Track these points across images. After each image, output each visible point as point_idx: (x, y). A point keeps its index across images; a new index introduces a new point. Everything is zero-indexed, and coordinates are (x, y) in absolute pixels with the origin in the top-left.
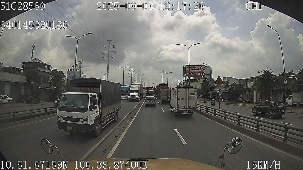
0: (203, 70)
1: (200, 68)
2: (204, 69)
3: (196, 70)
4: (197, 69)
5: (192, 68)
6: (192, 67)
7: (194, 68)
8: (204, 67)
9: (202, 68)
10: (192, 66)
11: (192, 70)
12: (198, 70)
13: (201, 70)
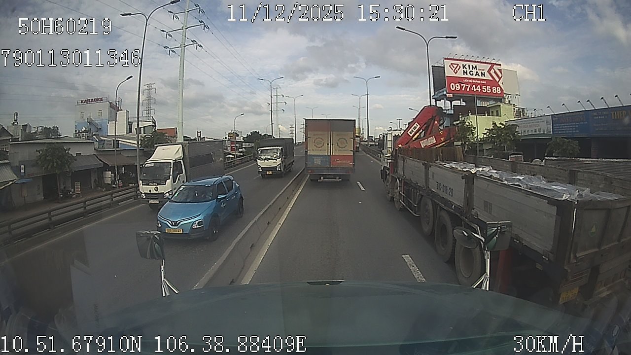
0: (498, 80)
1: (489, 71)
2: (500, 76)
3: (477, 77)
4: (480, 74)
5: (465, 70)
6: (464, 67)
7: (469, 69)
8: (500, 70)
9: (495, 72)
10: (465, 63)
11: (465, 76)
12: (483, 78)
13: (491, 79)
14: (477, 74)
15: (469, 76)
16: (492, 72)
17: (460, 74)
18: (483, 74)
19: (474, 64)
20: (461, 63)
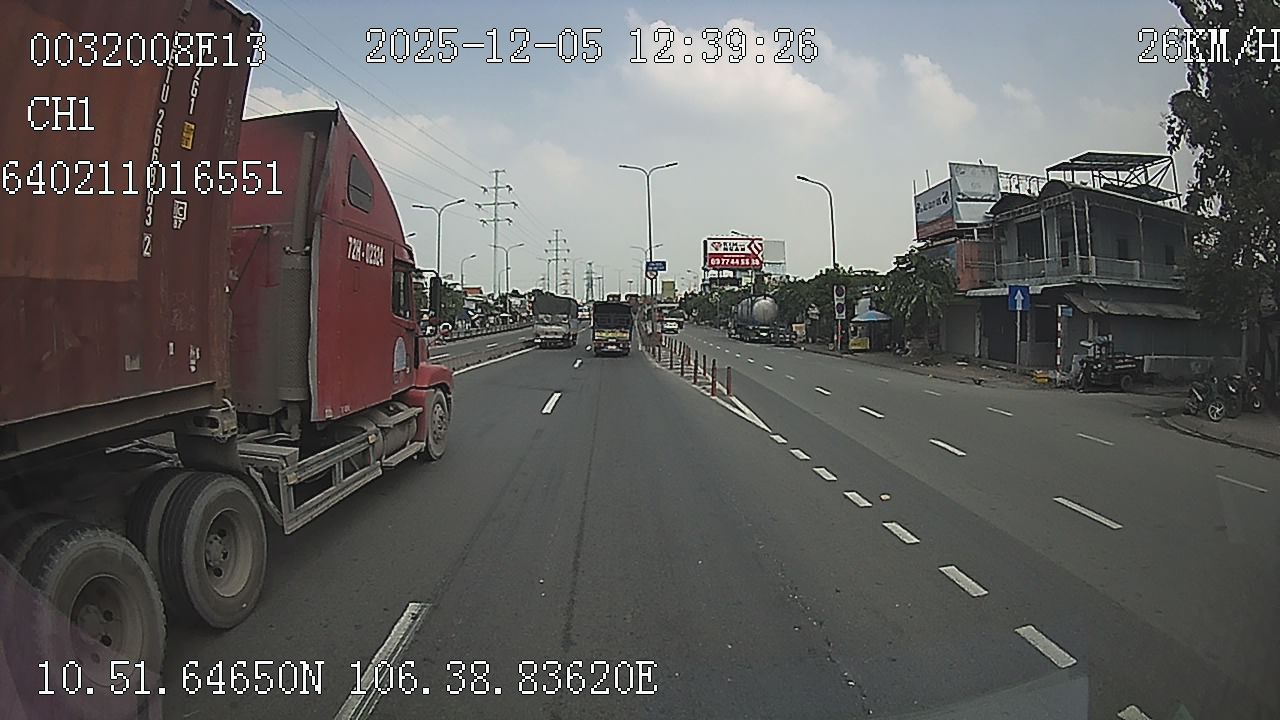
0: (756, 252)
1: (749, 247)
2: (760, 248)
3: (737, 252)
4: (740, 249)
6: (725, 244)
8: (761, 244)
9: (755, 247)
10: (725, 241)
11: (725, 252)
12: (743, 252)
13: (750, 252)
14: (737, 249)
15: (729, 252)
16: (752, 246)
17: (721, 251)
18: (743, 249)
19: (735, 241)
20: (722, 242)
